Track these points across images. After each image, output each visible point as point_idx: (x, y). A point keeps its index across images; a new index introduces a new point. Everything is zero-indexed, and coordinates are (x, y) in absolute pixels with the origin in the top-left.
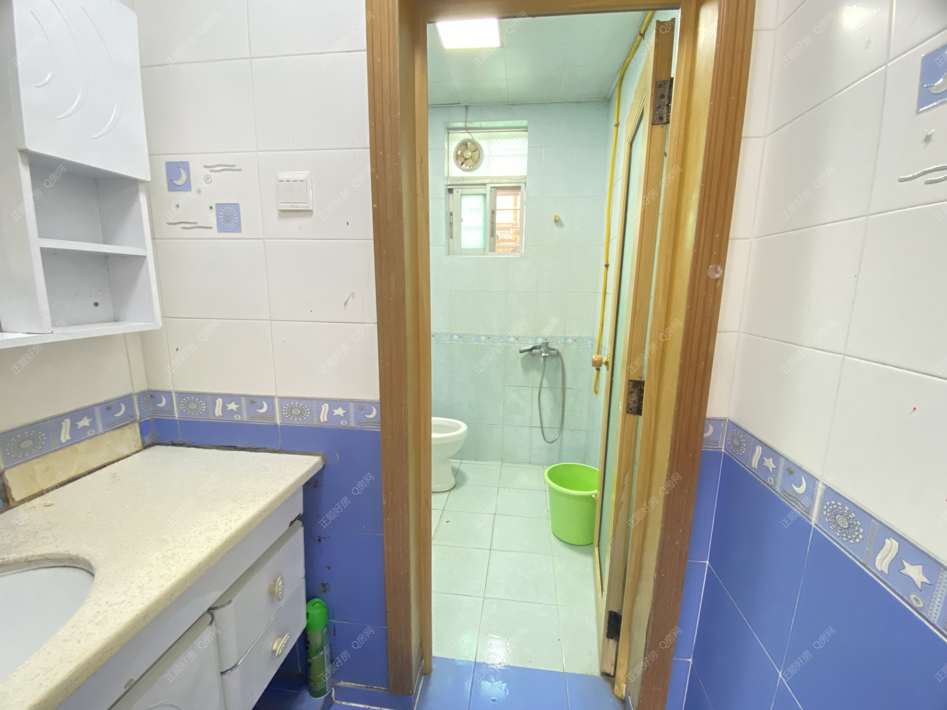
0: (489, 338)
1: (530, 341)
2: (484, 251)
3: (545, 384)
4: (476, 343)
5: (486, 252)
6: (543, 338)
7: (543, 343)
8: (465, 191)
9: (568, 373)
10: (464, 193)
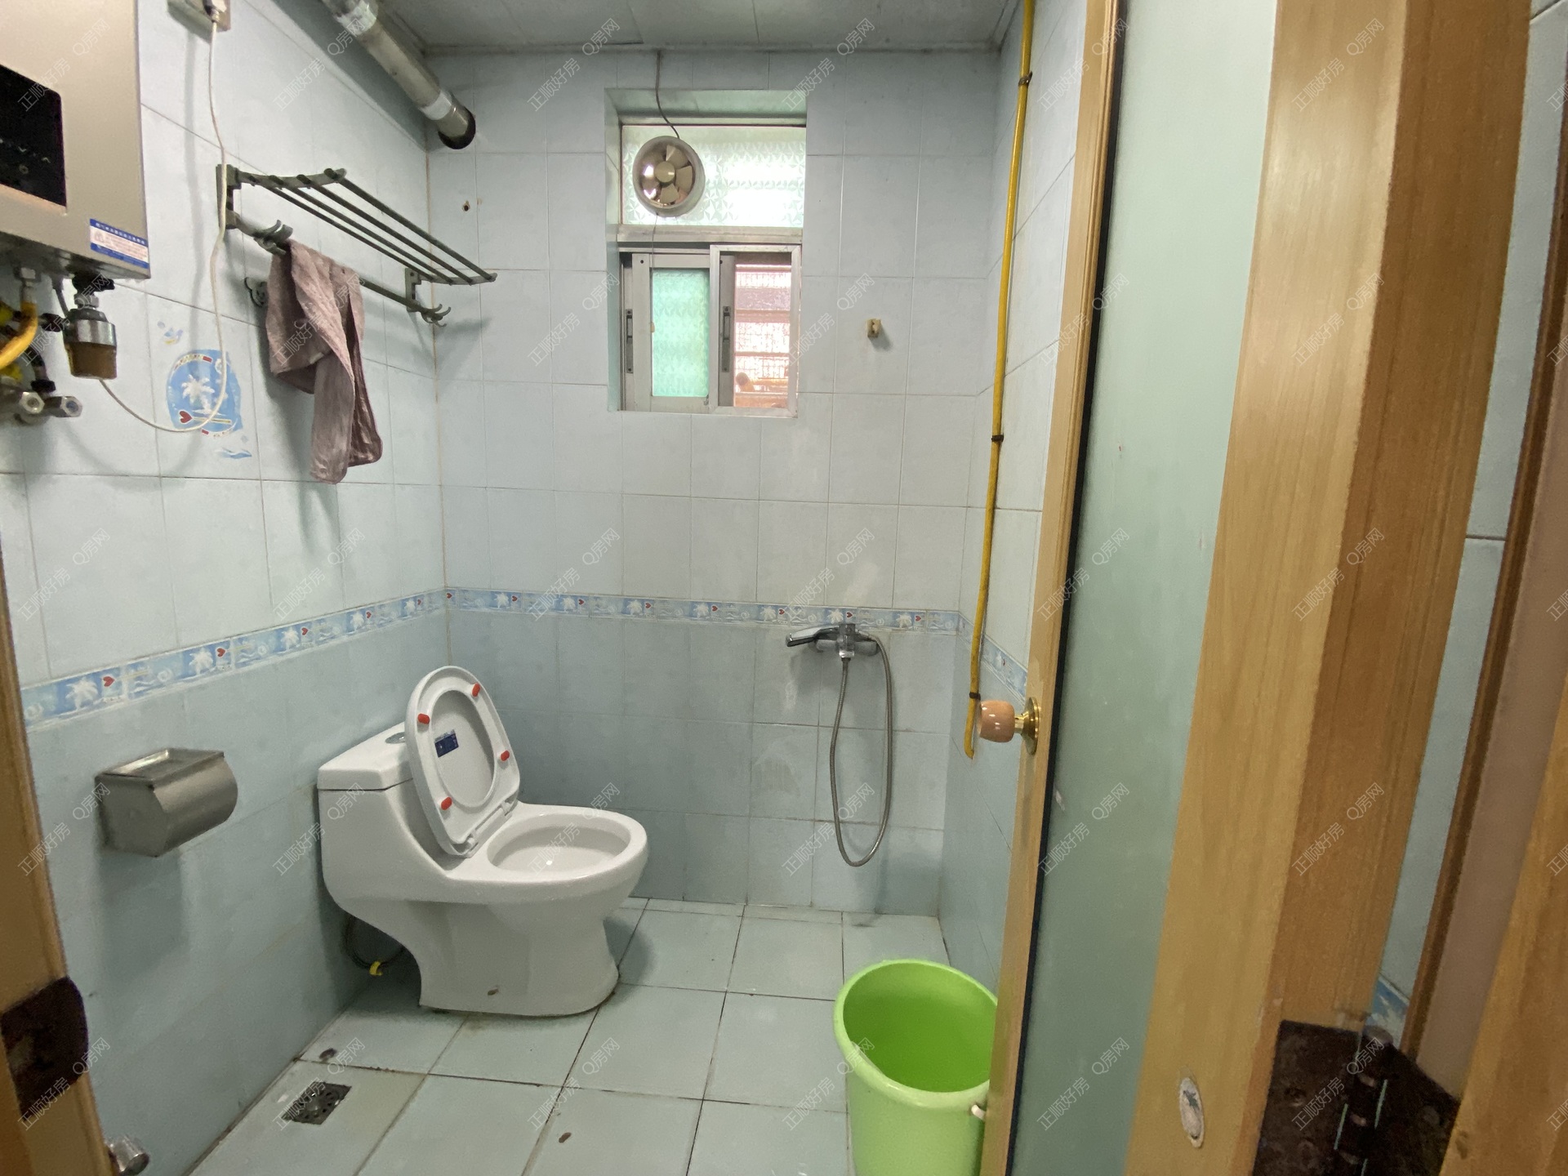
0: (715, 609)
1: (813, 618)
2: (707, 403)
3: (848, 719)
4: (687, 620)
5: (710, 406)
6: (843, 611)
7: (842, 625)
8: (660, 261)
9: (902, 696)
10: (657, 266)
